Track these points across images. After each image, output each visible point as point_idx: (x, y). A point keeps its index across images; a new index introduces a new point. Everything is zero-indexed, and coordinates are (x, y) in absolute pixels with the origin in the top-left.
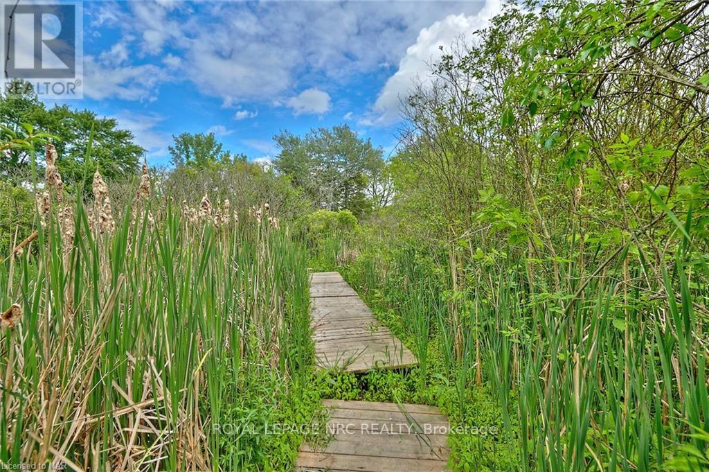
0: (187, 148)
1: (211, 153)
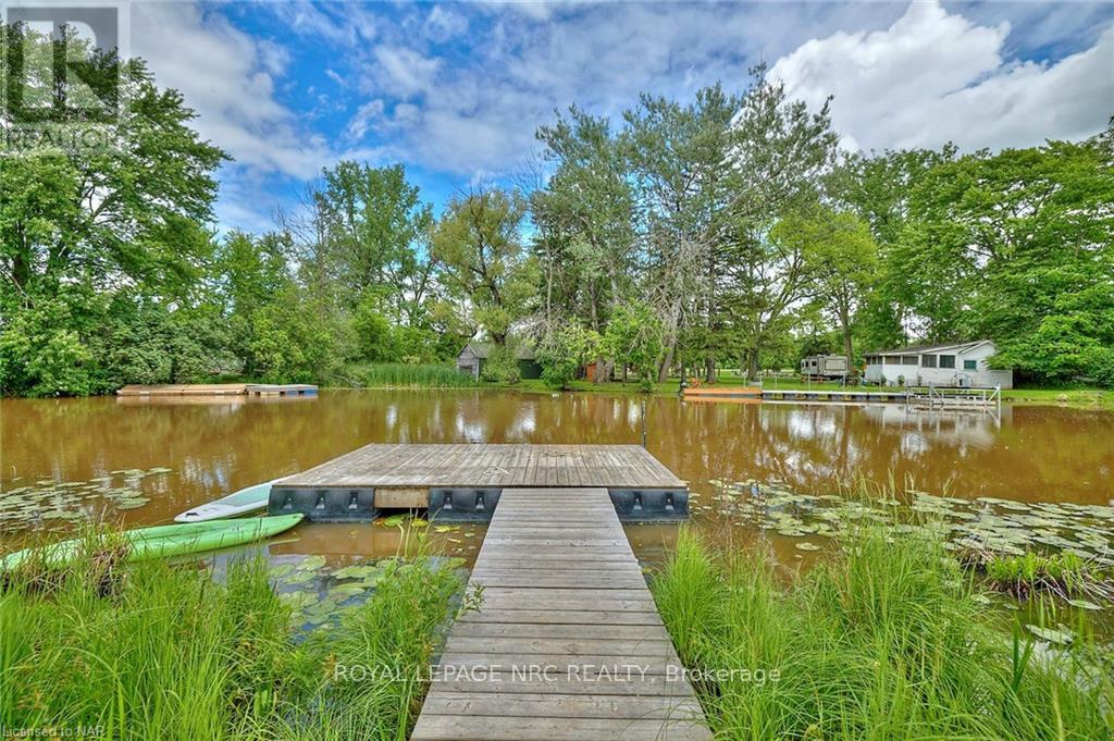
0: (350, 193)
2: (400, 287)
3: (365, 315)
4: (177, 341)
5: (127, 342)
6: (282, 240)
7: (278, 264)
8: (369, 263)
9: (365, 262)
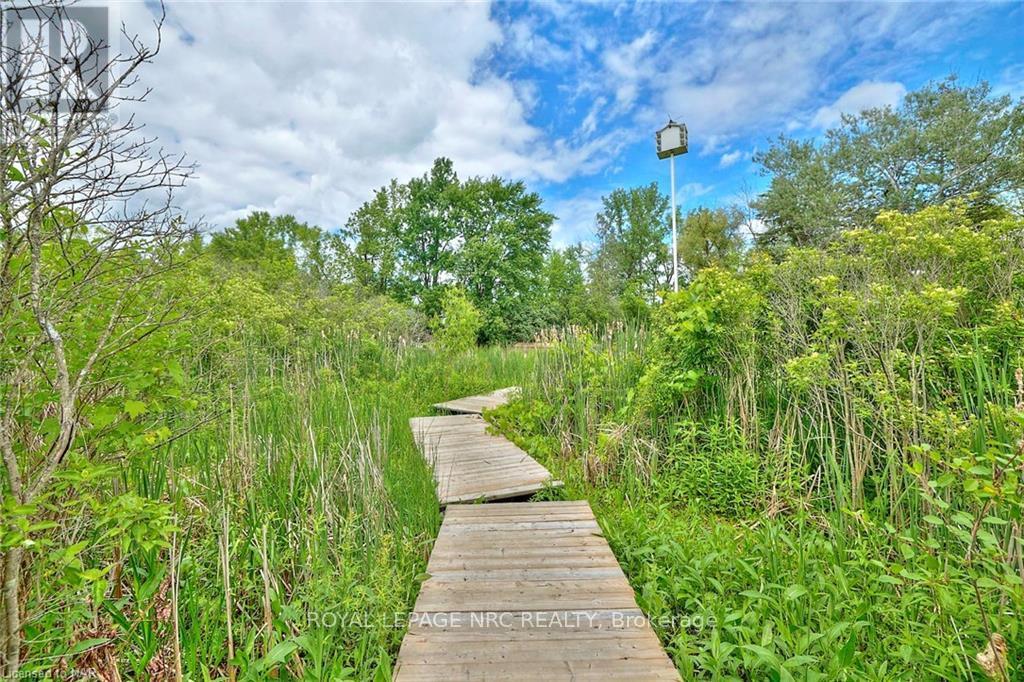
0: (619, 211)
1: (653, 213)
2: (655, 273)
3: (629, 299)
4: (537, 320)
5: (519, 322)
6: (576, 249)
7: (575, 267)
8: (632, 259)
9: (629, 258)
